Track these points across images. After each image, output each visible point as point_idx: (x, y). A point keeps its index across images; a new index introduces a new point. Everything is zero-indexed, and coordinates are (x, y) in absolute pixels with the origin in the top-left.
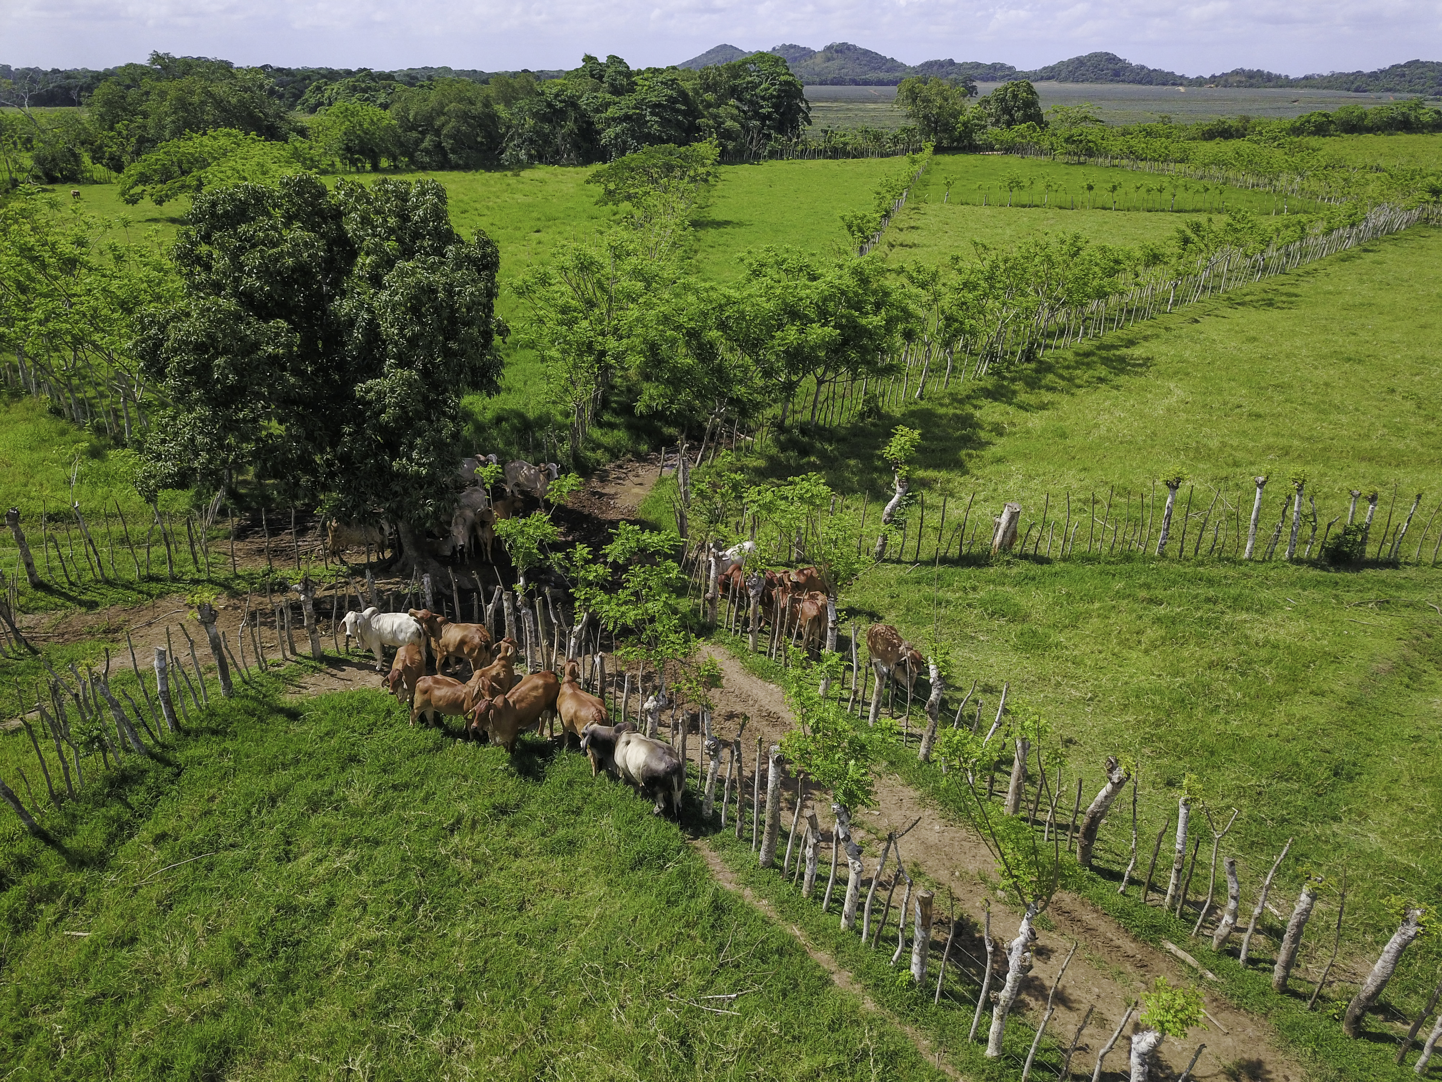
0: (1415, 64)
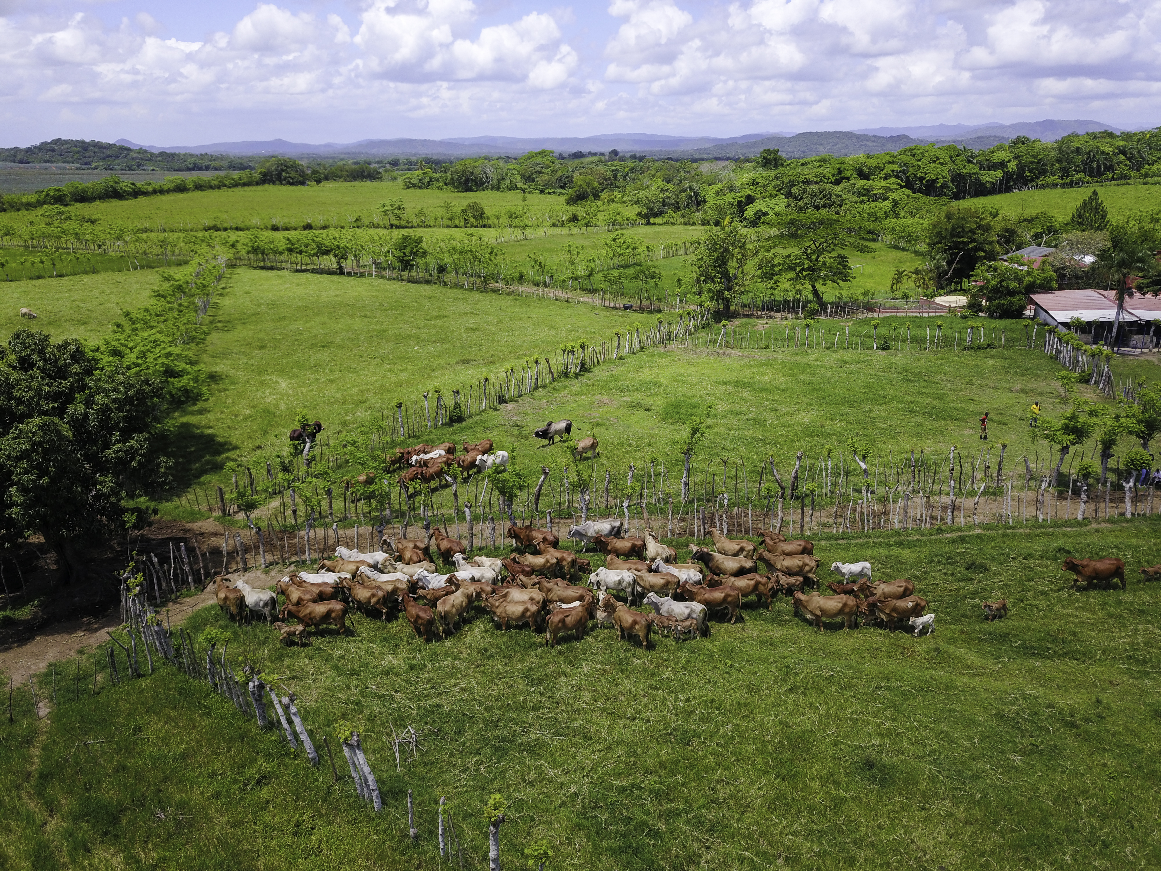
0: (58, 141)
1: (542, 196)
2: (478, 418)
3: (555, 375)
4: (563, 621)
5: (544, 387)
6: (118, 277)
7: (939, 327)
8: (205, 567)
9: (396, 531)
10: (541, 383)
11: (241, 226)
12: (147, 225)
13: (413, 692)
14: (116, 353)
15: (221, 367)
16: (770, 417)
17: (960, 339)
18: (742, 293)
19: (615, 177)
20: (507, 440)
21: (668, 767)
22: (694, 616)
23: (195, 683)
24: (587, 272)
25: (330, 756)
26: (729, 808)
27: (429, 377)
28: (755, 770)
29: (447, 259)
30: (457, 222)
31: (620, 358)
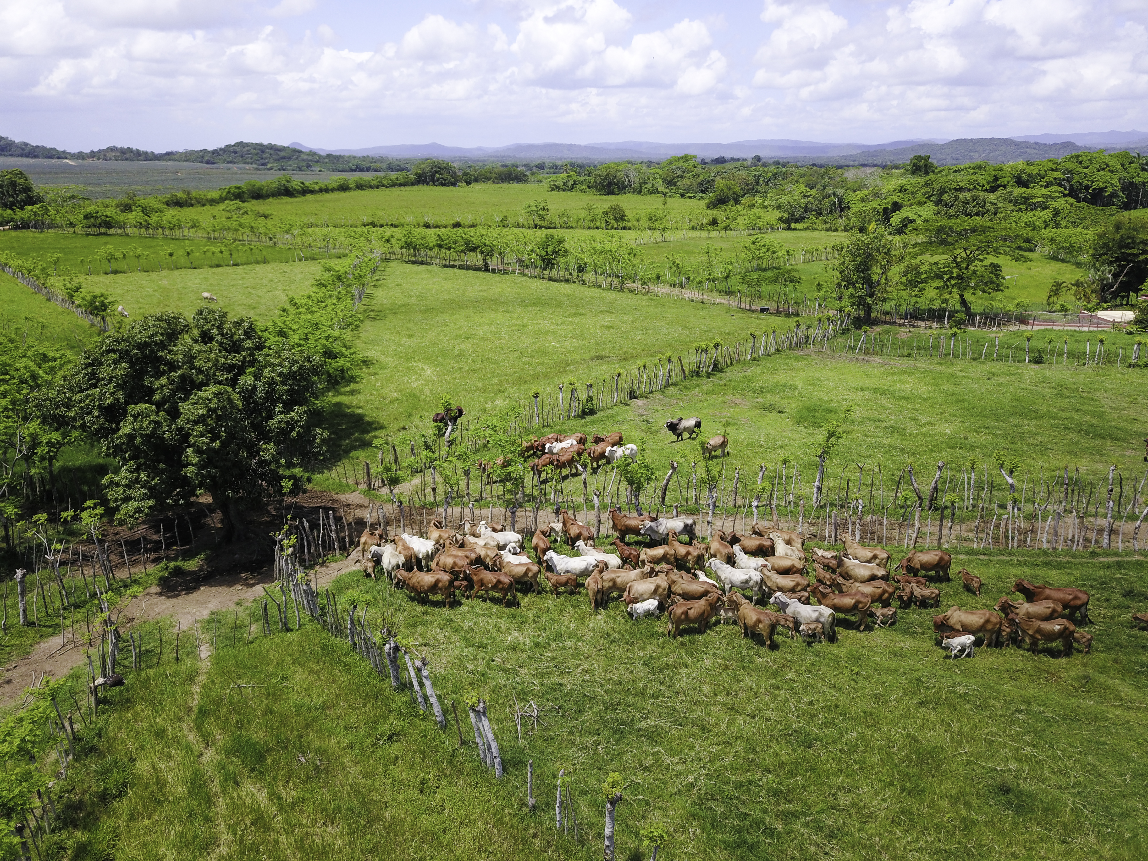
1: (682, 200)
2: (609, 411)
3: (687, 373)
4: (686, 613)
5: (675, 384)
6: (285, 267)
7: (1101, 341)
8: (350, 536)
9: (528, 514)
10: (672, 381)
11: (396, 223)
12: (312, 220)
13: (537, 669)
14: (282, 333)
15: (372, 353)
16: (909, 425)
17: (1125, 356)
18: (885, 300)
19: (757, 182)
20: (638, 434)
21: (787, 768)
22: (822, 620)
23: (336, 641)
24: (725, 275)
25: (457, 721)
26: (850, 815)
27: (564, 371)
28: (880, 781)
29: (587, 259)
30: (598, 224)
31: (754, 360)
